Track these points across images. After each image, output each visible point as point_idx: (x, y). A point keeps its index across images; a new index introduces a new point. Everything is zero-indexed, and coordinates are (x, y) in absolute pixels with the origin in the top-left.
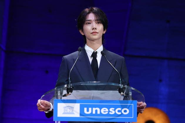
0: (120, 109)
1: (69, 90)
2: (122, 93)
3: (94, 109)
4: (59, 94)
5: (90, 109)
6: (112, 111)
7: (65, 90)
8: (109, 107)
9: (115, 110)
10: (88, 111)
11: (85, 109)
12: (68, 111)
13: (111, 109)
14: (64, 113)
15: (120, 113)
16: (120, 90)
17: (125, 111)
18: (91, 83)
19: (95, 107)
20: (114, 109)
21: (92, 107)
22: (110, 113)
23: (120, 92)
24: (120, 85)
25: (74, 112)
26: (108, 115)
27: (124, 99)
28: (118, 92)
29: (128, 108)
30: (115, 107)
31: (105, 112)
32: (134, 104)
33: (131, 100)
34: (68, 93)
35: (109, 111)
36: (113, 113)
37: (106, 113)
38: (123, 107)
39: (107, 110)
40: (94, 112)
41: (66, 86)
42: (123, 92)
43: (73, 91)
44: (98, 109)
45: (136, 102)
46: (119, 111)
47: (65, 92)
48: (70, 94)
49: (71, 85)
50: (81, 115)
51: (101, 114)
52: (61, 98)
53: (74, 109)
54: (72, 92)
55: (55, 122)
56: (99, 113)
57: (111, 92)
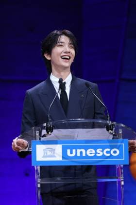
0: (109, 150)
1: (49, 130)
2: (110, 131)
3: (79, 151)
4: (37, 134)
5: (74, 151)
6: (100, 153)
7: (44, 129)
8: (95, 148)
9: (103, 151)
10: (71, 153)
11: (69, 151)
12: (49, 154)
13: (98, 151)
14: (44, 157)
15: (109, 155)
16: (108, 128)
17: (115, 152)
18: (74, 120)
19: (80, 149)
20: (101, 150)
21: (76, 148)
22: (97, 155)
23: (108, 130)
24: (108, 122)
25: (55, 155)
26: (95, 157)
27: (113, 138)
28: (106, 131)
29: (118, 149)
30: (103, 148)
31: (91, 154)
32: (124, 144)
33: (121, 139)
34: (48, 132)
35: (96, 153)
36: (101, 154)
37: (93, 155)
38: (112, 147)
39: (94, 151)
40: (79, 155)
41: (45, 125)
42: (112, 130)
43: (54, 130)
44: (83, 151)
45: (127, 141)
46: (107, 152)
47: (44, 132)
48: (50, 134)
49: (51, 123)
50: (63, 158)
51: (87, 156)
52: (40, 139)
53: (55, 152)
54: (52, 132)
55: (34, 167)
56: (84, 155)
57: (97, 130)
